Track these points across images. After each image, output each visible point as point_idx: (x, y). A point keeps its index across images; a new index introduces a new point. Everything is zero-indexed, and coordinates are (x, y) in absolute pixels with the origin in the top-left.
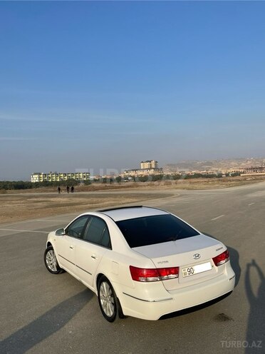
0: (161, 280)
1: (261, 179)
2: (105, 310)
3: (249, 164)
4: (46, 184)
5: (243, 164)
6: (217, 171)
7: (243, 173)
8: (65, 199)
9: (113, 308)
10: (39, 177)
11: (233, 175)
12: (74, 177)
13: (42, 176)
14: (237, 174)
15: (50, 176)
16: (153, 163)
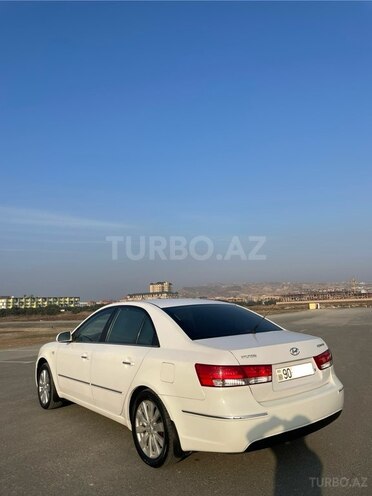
0: (248, 384)
1: (302, 308)
2: (144, 450)
3: (286, 290)
4: (16, 312)
5: (278, 290)
6: (246, 298)
7: (280, 301)
8: (45, 329)
9: (162, 443)
10: (8, 302)
11: (267, 304)
12: (57, 303)
13: (11, 301)
14: (272, 302)
15: (23, 300)
16: (166, 285)
